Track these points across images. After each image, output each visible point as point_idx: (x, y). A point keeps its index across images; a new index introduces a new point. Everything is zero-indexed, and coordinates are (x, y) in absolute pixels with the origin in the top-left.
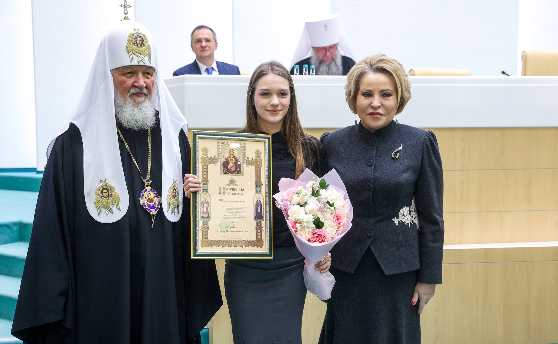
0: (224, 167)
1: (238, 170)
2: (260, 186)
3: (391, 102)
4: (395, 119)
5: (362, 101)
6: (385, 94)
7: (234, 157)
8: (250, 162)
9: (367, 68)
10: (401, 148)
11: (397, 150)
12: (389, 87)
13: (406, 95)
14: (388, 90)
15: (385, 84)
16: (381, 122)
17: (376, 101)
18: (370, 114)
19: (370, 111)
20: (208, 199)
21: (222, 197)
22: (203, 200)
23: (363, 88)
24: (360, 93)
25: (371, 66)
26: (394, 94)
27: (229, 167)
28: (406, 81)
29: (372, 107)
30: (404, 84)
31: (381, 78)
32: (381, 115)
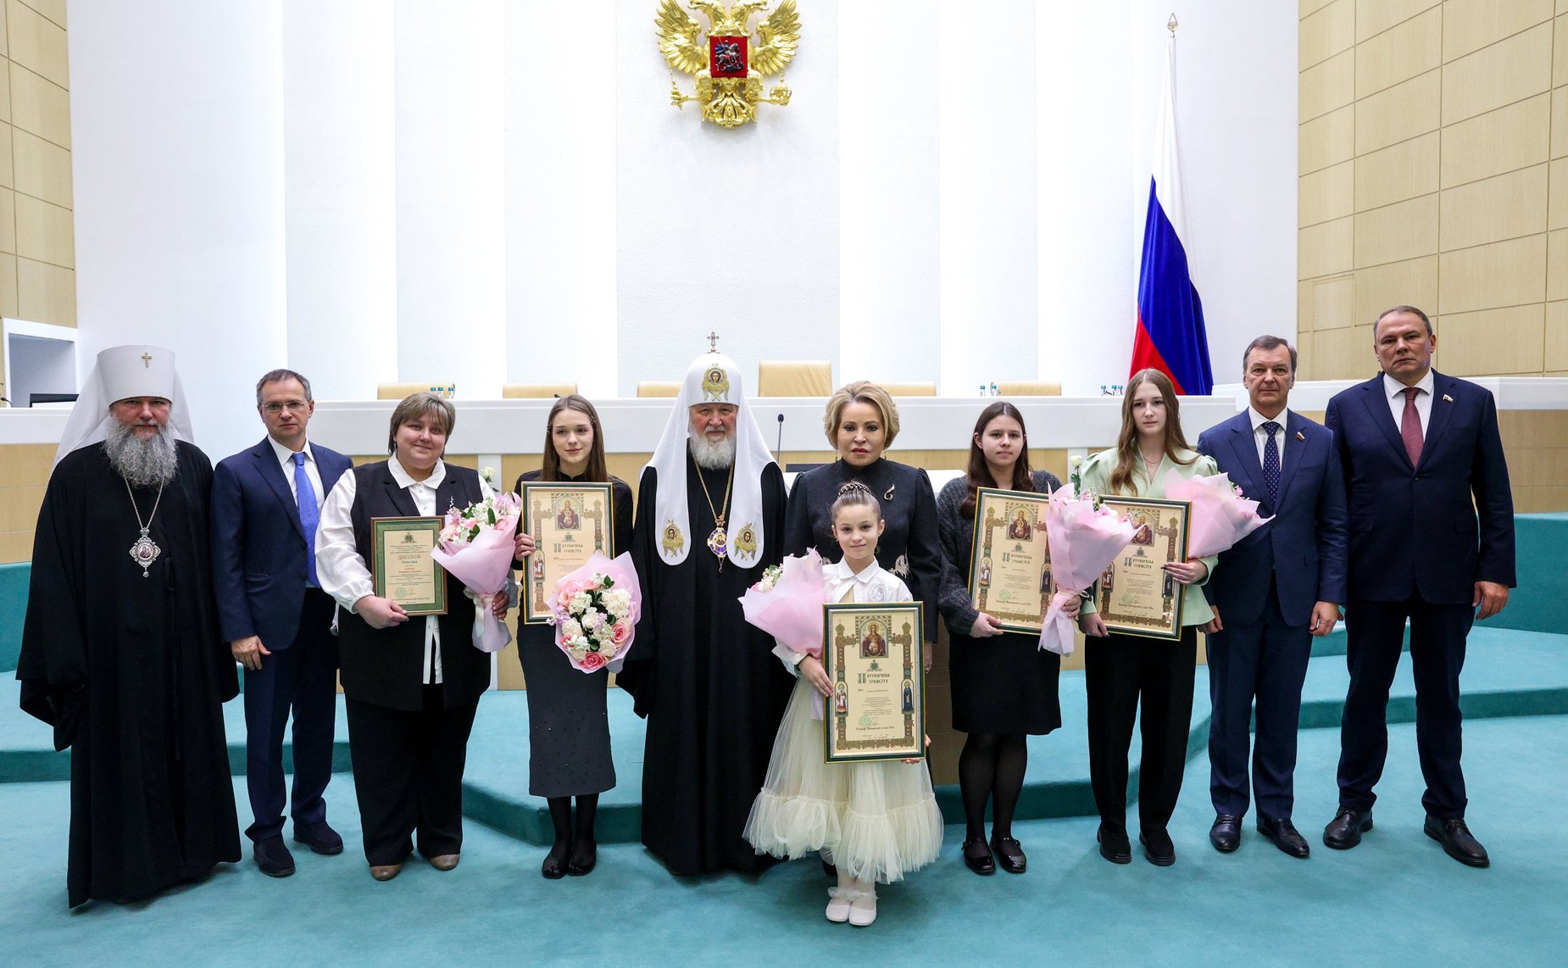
0: (559, 521)
1: (575, 523)
2: (600, 541)
3: (877, 436)
4: (882, 456)
5: (843, 434)
6: (870, 427)
7: (570, 510)
8: (589, 515)
9: (849, 396)
10: (893, 488)
11: (889, 491)
12: (875, 419)
13: (894, 426)
14: (874, 422)
15: (870, 415)
16: (866, 460)
17: (860, 435)
18: (854, 451)
19: (854, 446)
20: (542, 558)
21: (557, 554)
22: (537, 559)
23: (845, 419)
24: (841, 426)
25: (854, 395)
26: (881, 426)
27: (565, 521)
28: (894, 412)
29: (856, 442)
30: (891, 415)
31: (866, 408)
32: (866, 451)
